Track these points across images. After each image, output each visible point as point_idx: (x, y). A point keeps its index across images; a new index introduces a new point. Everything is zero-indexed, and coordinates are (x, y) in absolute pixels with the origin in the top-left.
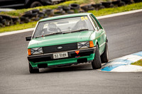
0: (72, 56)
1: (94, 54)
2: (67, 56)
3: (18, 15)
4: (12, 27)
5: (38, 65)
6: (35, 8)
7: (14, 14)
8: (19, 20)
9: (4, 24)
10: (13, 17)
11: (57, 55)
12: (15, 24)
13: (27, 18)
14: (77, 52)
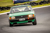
1: (34, 19)
3: (39, 2)
4: (36, 6)
5: (13, 23)
8: (39, 4)
9: (34, 5)
10: (37, 3)
12: (37, 5)
13: (41, 3)
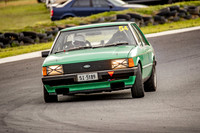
0: (104, 78)
1: (134, 77)
2: (97, 78)
3: (151, 13)
5: (56, 90)
6: (173, 5)
7: (146, 12)
8: (152, 20)
10: (145, 16)
11: (82, 77)
12: (146, 25)
13: (163, 18)
14: (111, 73)
